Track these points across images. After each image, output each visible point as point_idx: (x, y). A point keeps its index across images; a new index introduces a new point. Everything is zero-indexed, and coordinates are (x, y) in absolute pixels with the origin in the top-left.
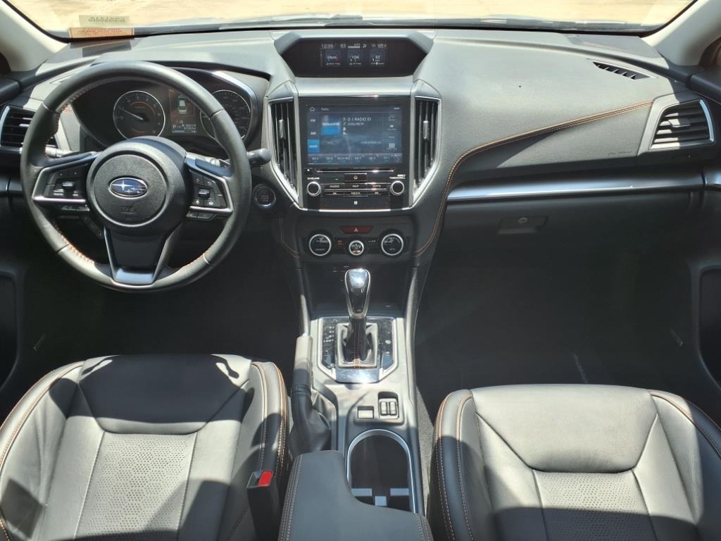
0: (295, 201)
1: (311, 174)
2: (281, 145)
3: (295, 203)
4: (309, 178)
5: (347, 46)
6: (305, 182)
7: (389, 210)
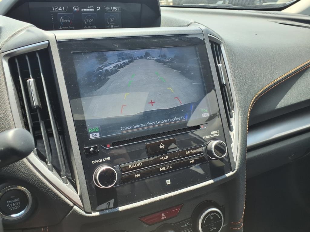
0: (75, 204)
1: (96, 155)
2: (34, 118)
3: (75, 207)
4: (93, 162)
5: (80, 9)
6: (89, 170)
7: (211, 181)
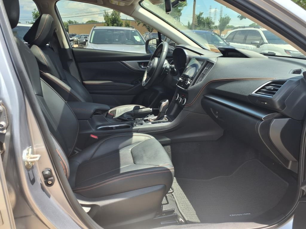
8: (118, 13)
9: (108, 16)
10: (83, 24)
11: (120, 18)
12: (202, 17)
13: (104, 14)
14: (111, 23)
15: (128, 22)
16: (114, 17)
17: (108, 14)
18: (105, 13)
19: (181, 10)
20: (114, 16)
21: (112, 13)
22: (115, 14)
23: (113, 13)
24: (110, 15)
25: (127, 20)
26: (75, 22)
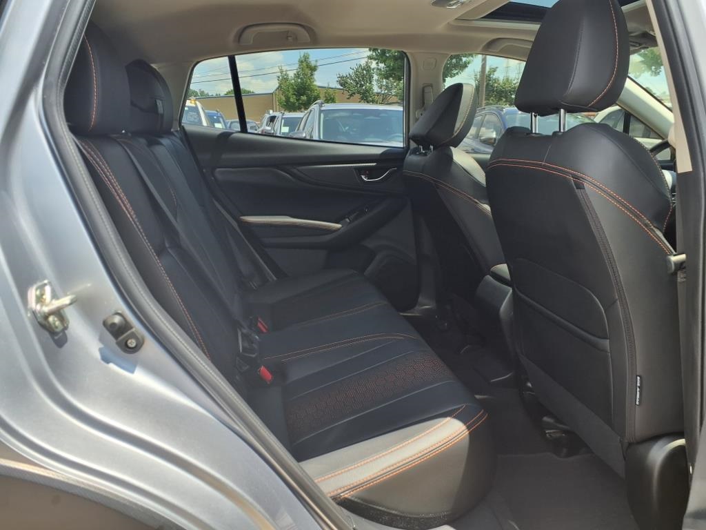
8: (310, 72)
9: (286, 79)
10: (218, 97)
11: (315, 83)
12: (494, 77)
13: (279, 74)
14: (294, 94)
15: (331, 91)
16: (299, 80)
17: (288, 75)
18: (281, 72)
19: (469, 63)
20: (301, 79)
21: (295, 72)
22: (304, 74)
23: (298, 72)
24: (293, 76)
25: (330, 88)
26: (202, 93)
